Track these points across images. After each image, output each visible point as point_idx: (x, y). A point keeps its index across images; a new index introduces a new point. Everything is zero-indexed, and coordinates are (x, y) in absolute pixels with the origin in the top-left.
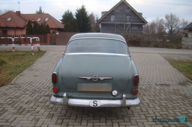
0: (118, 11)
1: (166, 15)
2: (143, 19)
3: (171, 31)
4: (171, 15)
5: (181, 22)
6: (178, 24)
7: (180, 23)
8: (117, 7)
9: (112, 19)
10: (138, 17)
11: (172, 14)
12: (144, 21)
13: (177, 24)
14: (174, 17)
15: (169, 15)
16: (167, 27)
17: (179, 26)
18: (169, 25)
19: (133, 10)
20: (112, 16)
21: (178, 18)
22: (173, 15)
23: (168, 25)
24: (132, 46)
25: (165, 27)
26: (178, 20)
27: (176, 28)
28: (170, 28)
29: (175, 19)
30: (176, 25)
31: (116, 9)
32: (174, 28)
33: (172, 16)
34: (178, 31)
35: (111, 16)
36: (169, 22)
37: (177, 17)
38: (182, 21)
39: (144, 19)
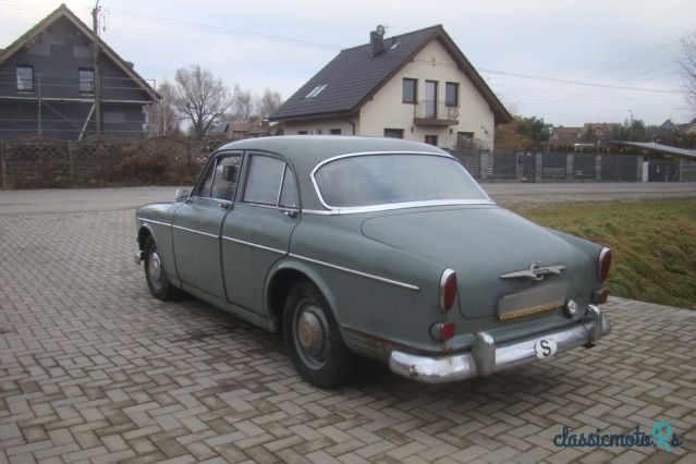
0: (45, 51)
1: (179, 72)
2: (142, 85)
3: (198, 127)
4: (195, 70)
5: (230, 94)
6: (222, 102)
7: (227, 97)
8: (40, 34)
9: (19, 82)
10: (127, 76)
11: (198, 69)
12: (147, 90)
13: (218, 101)
14: (207, 78)
15: (191, 71)
16: (183, 114)
17: (223, 110)
18: (192, 105)
19: (105, 50)
20: (19, 69)
21: (220, 83)
22: (202, 71)
23: (188, 106)
24: (141, 185)
25: (177, 112)
26: (221, 89)
27: (216, 116)
28: (196, 118)
29: (209, 86)
30: (214, 107)
31: (34, 42)
32: (210, 117)
33: (198, 74)
34: (228, 127)
35: (15, 71)
36: (189, 96)
37: (216, 78)
38: (232, 92)
39: (147, 85)
